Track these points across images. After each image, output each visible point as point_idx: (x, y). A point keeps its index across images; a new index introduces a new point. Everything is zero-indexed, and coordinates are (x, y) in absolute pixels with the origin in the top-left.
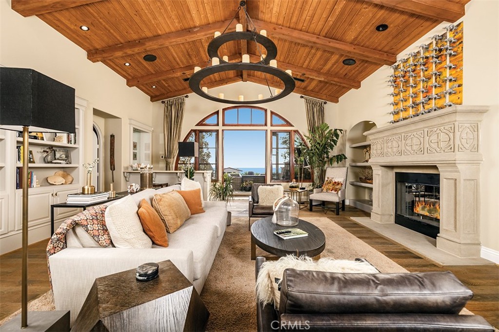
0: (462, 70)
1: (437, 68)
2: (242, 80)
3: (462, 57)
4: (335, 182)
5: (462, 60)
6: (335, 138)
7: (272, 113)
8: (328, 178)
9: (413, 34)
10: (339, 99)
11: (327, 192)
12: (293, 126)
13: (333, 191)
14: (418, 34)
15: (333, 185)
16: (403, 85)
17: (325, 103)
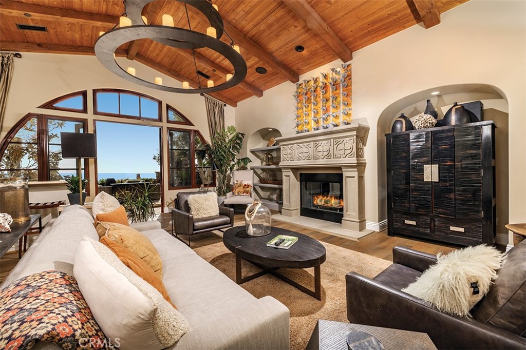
0: (351, 98)
1: (333, 94)
2: (127, 57)
3: (351, 89)
4: (245, 185)
5: (351, 92)
6: (238, 141)
7: (168, 107)
8: (237, 181)
9: (316, 62)
10: (238, 103)
11: (239, 195)
12: (194, 125)
13: (245, 194)
14: (320, 63)
15: (244, 188)
16: (305, 102)
17: (225, 105)
